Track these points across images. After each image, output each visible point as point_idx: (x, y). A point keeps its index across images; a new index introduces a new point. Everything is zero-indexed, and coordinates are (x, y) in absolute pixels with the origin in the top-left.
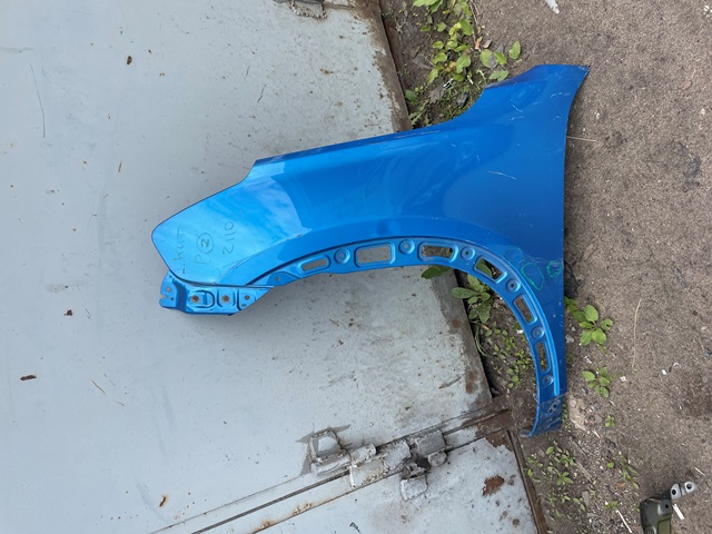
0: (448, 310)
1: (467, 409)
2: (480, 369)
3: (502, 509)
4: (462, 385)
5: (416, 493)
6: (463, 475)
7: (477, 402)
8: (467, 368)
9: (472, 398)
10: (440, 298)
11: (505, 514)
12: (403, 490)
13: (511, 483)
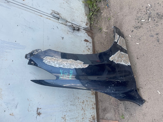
0: (86, 12)
1: (85, 27)
2: (89, 24)
3: (87, 45)
4: (85, 24)
5: (71, 31)
6: (81, 35)
7: (87, 28)
8: (87, 22)
9: (86, 27)
10: (85, 10)
11: (87, 46)
12: (69, 29)
13: (90, 43)
